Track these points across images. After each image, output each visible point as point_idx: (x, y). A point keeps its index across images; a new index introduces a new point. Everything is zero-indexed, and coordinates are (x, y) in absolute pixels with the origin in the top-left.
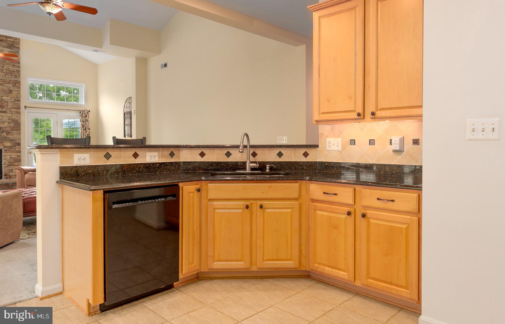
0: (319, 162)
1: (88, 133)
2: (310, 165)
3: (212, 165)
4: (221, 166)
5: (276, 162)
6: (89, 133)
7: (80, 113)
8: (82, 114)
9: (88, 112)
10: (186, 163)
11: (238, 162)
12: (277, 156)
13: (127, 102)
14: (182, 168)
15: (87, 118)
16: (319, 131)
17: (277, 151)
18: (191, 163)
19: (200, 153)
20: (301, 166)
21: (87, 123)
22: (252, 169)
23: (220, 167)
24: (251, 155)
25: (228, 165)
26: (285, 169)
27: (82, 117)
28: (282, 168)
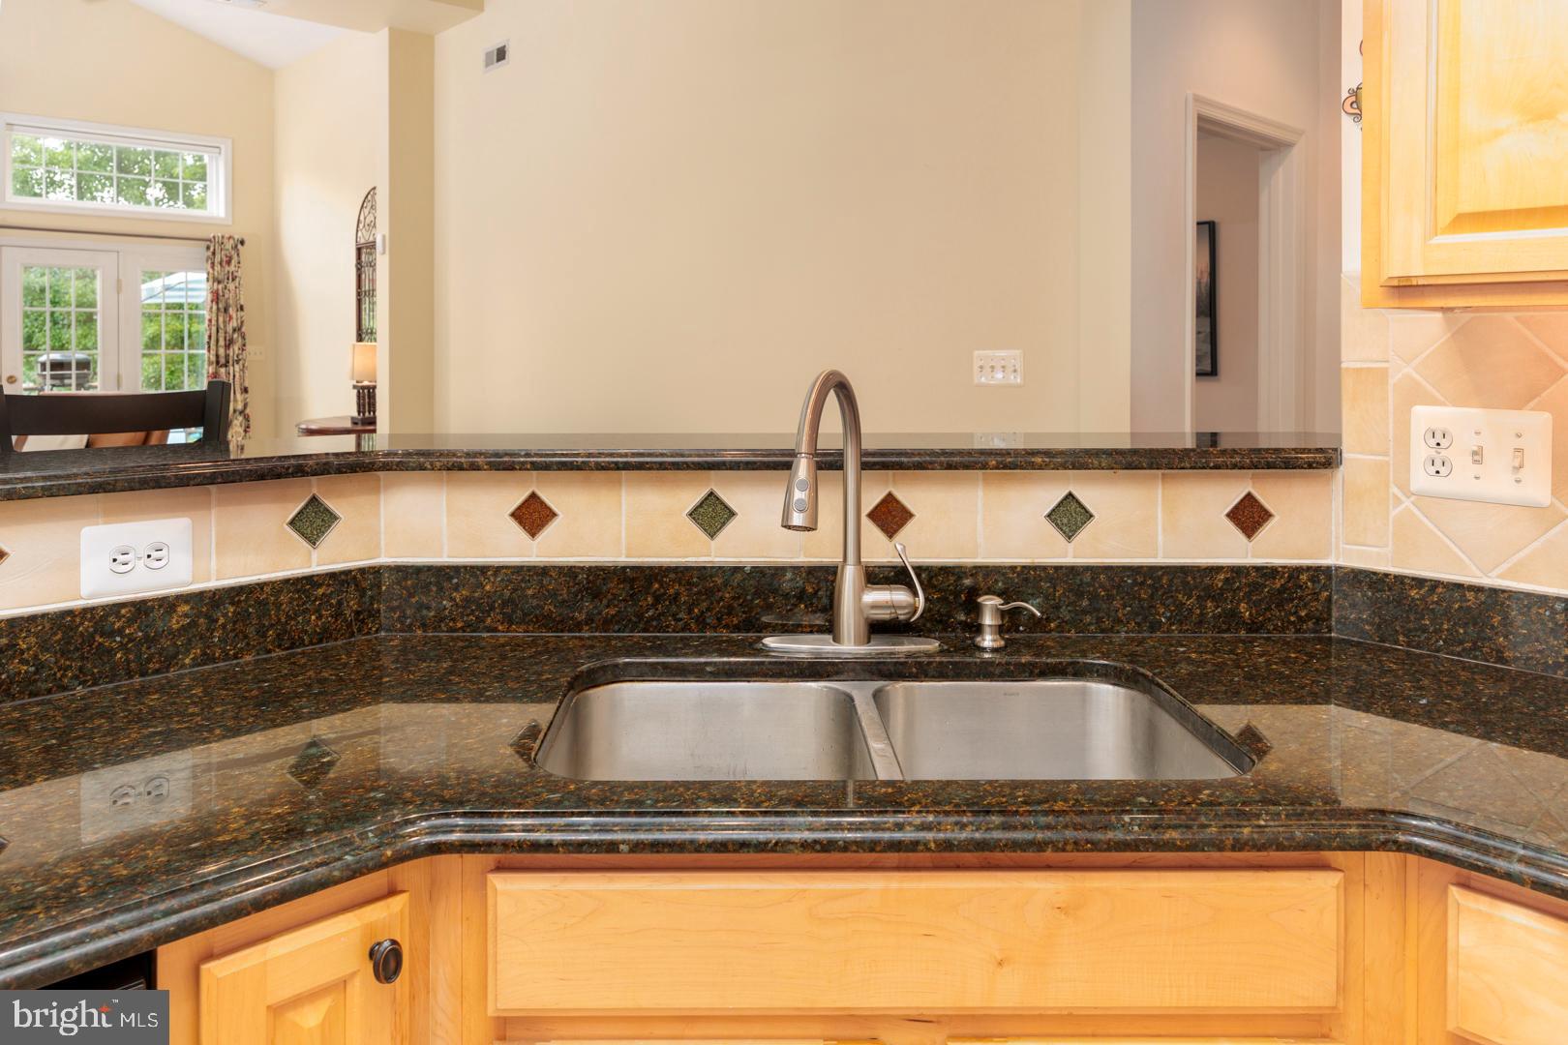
0: (1353, 571)
1: (234, 323)
2: (1283, 589)
3: (596, 595)
4: (657, 599)
5: (1044, 568)
6: (242, 322)
7: (208, 248)
8: (214, 253)
9: (236, 246)
10: (423, 577)
11: (778, 571)
12: (1050, 529)
13: (369, 208)
14: (393, 609)
15: (232, 268)
16: (1344, 356)
17: (1048, 492)
18: (450, 579)
19: (519, 508)
20: (1217, 597)
21: (231, 286)
22: (878, 628)
23: (654, 605)
24: (872, 515)
25: (709, 593)
26: (1107, 624)
27: (213, 264)
28: (1085, 612)
